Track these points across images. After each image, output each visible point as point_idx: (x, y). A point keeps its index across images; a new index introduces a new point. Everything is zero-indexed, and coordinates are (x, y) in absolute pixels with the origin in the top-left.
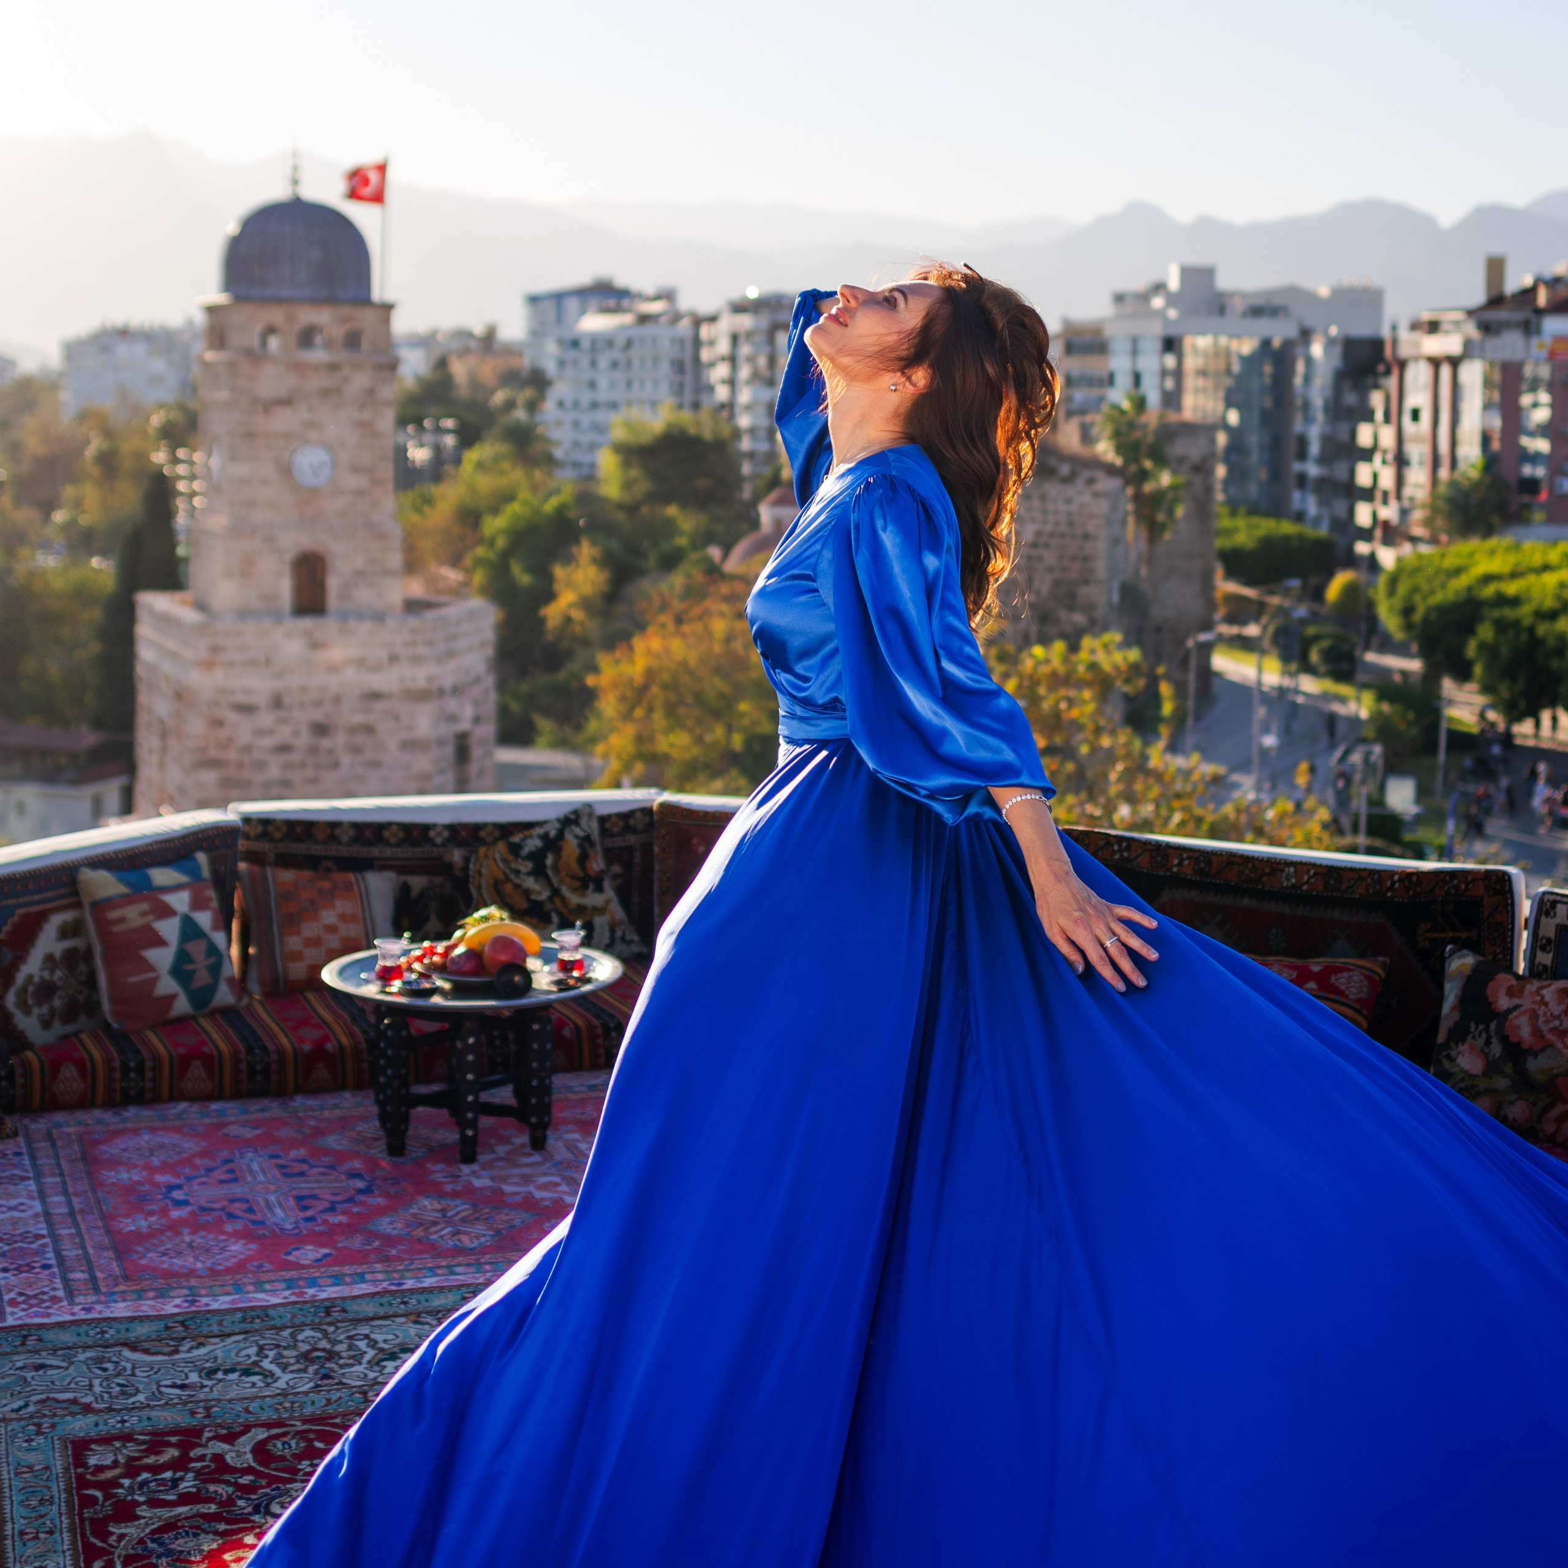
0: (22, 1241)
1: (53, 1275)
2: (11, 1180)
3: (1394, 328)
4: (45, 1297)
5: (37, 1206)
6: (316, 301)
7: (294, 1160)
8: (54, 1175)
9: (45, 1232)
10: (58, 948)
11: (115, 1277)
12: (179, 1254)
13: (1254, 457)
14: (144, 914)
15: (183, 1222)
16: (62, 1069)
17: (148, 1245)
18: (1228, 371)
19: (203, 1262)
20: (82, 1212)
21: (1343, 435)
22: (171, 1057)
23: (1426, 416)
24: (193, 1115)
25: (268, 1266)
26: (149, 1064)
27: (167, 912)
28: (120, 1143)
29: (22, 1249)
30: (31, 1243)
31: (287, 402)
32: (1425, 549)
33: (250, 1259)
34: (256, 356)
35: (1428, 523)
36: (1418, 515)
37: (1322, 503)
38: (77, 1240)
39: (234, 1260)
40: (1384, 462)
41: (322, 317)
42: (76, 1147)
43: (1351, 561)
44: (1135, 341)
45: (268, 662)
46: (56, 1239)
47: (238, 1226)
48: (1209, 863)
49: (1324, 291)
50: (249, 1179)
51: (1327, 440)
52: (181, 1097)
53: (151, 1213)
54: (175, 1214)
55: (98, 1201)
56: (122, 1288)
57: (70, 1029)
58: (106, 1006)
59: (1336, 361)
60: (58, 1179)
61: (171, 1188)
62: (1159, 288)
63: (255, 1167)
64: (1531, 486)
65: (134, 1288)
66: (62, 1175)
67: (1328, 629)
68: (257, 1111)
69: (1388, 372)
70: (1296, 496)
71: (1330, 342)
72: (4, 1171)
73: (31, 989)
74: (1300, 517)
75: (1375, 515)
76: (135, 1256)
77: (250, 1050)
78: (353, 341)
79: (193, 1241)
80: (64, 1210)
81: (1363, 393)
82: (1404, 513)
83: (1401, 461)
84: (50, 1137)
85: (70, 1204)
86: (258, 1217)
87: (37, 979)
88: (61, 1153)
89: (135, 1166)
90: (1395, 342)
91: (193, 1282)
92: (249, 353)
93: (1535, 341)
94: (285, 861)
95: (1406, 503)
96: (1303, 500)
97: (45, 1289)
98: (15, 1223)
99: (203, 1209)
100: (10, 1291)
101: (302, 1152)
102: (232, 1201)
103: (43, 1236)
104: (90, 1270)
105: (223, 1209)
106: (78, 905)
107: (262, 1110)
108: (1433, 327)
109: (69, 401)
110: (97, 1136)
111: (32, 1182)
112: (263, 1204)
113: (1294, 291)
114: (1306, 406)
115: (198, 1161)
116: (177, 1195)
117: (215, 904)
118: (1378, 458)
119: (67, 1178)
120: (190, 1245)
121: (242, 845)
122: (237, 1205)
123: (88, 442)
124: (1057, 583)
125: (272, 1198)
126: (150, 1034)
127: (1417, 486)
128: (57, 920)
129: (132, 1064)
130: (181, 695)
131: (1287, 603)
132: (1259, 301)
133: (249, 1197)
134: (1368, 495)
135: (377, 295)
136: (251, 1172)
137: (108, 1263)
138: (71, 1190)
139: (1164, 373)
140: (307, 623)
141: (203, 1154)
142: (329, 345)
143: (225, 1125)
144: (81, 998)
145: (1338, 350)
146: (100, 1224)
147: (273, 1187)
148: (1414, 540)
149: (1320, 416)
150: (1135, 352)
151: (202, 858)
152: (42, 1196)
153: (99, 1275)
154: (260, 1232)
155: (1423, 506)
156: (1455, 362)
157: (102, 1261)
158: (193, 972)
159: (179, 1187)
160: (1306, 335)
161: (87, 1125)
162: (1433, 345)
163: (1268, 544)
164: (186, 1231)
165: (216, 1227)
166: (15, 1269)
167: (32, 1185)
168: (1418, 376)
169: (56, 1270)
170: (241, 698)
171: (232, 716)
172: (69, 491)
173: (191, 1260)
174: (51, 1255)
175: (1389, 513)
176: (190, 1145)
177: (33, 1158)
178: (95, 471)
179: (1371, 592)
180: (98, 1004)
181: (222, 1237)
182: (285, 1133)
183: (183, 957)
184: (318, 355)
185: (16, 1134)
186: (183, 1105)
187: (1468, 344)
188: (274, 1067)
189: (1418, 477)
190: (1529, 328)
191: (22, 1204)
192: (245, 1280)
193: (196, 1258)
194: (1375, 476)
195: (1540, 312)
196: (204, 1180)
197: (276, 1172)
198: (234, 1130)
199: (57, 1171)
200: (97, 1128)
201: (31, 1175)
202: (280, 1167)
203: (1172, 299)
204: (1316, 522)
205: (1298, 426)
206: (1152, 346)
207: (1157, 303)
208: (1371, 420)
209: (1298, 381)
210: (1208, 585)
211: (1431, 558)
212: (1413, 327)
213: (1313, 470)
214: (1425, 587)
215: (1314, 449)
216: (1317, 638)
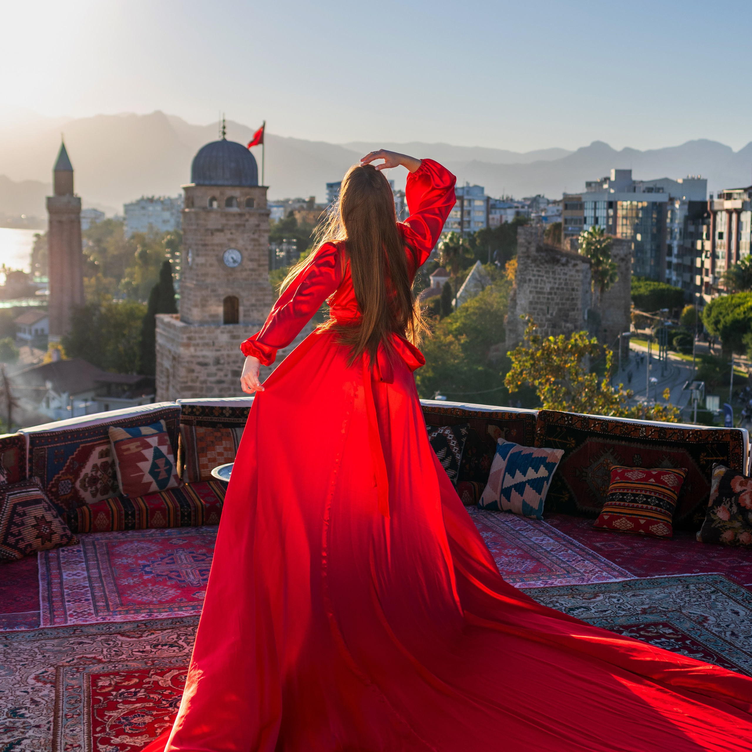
0: (77, 589)
1: (90, 603)
2: (75, 563)
3: (711, 197)
4: (85, 613)
5: (85, 574)
6: (233, 186)
7: (200, 554)
8: (94, 561)
9: (88, 585)
10: (99, 462)
11: (117, 605)
12: (146, 594)
13: (649, 255)
14: (137, 447)
15: (149, 581)
16: (99, 514)
17: (133, 591)
18: (637, 217)
19: (156, 598)
20: (105, 576)
21: (688, 245)
22: (147, 510)
23: (725, 236)
24: (157, 535)
25: (185, 600)
26: (137, 512)
27: (148, 446)
28: (124, 547)
29: (77, 592)
30: (81, 589)
31: (221, 230)
32: (725, 295)
33: (177, 597)
34: (207, 210)
35: (726, 284)
36: (722, 280)
37: (679, 275)
38: (102, 589)
39: (170, 597)
40: (707, 257)
41: (236, 193)
42: (105, 548)
43: (691, 300)
44: (595, 203)
45: (214, 343)
46: (92, 588)
47: (173, 582)
48: (607, 426)
49: (680, 181)
50: (180, 562)
51: (680, 247)
52: (152, 527)
53: (135, 577)
54: (146, 577)
55: (112, 571)
56: (119, 609)
57: (105, 497)
58: (121, 487)
59: (685, 212)
60: (96, 562)
61: (145, 566)
62: (606, 179)
63: (183, 557)
65: (125, 609)
66: (97, 560)
67: (681, 330)
68: (185, 533)
69: (709, 217)
70: (667, 271)
71: (683, 203)
72: (72, 559)
73: (87, 479)
74: (668, 281)
75: (702, 280)
76: (127, 595)
77: (182, 506)
78: (249, 203)
79: (152, 589)
80: (97, 575)
81: (698, 226)
82: (715, 279)
83: (714, 256)
84: (93, 544)
85: (100, 573)
86: (182, 579)
87: (90, 475)
88: (98, 551)
89: (130, 557)
90: (712, 203)
91: (151, 607)
92: (204, 208)
94: (200, 424)
95: (716, 275)
96: (670, 273)
97: (86, 610)
98: (75, 581)
99: (158, 575)
100: (70, 610)
101: (204, 551)
102: (171, 572)
103: (87, 587)
104: (107, 601)
105: (167, 575)
106: (109, 442)
107: (188, 533)
108: (729, 196)
109: (128, 230)
110: (114, 544)
111: (84, 563)
112: (185, 573)
113: (666, 181)
114: (672, 231)
115: (158, 555)
116: (147, 569)
117: (169, 443)
118: (703, 255)
119: (100, 562)
120: (151, 591)
121: (181, 417)
122: (173, 573)
123: (136, 249)
124: (560, 310)
125: (189, 571)
126: (140, 499)
127: (721, 267)
128: (98, 449)
129: (130, 513)
130: (176, 359)
131: (662, 319)
132: (651, 186)
133: (179, 570)
134: (699, 271)
135: (260, 184)
136: (181, 559)
137: (114, 598)
138: (101, 567)
139: (608, 217)
140: (230, 327)
141: (160, 552)
142: (239, 205)
143: (171, 539)
144: (110, 484)
145: (686, 207)
146: (112, 581)
147: (190, 566)
148: (719, 291)
149: (678, 236)
150: (595, 208)
151: (163, 422)
152: (88, 569)
153: (110, 603)
154: (183, 585)
155: (724, 276)
156: (739, 212)
157: (112, 598)
158: (159, 472)
159: (149, 566)
160: (672, 200)
161: (110, 539)
162: (728, 204)
163: (655, 293)
164: (150, 585)
165: (164, 583)
166: (73, 601)
167: (84, 565)
168: (722, 219)
169: (91, 601)
170: (201, 360)
171: (197, 368)
172: (128, 270)
173: (151, 597)
174: (90, 595)
175: (708, 279)
176: (154, 548)
177: (85, 553)
178: (139, 262)
179: (700, 314)
180: (117, 486)
181: (166, 587)
182: (197, 542)
183: (154, 466)
184: (235, 210)
185: (78, 543)
186: (153, 530)
187: (744, 204)
188: (193, 513)
189: (721, 263)
191: (79, 573)
192: (174, 606)
193: (153, 596)
194: (703, 263)
196: (160, 562)
197: (191, 559)
198: (174, 541)
199: (95, 559)
200: (115, 540)
201: (84, 560)
202: (193, 557)
203: (612, 185)
204: (676, 283)
205: (668, 241)
206: (602, 205)
207: (606, 186)
208: (702, 239)
209: (668, 221)
210: (627, 311)
211: (727, 299)
212: (720, 196)
213: (675, 260)
214: (724, 311)
215: (675, 251)
216: (676, 334)
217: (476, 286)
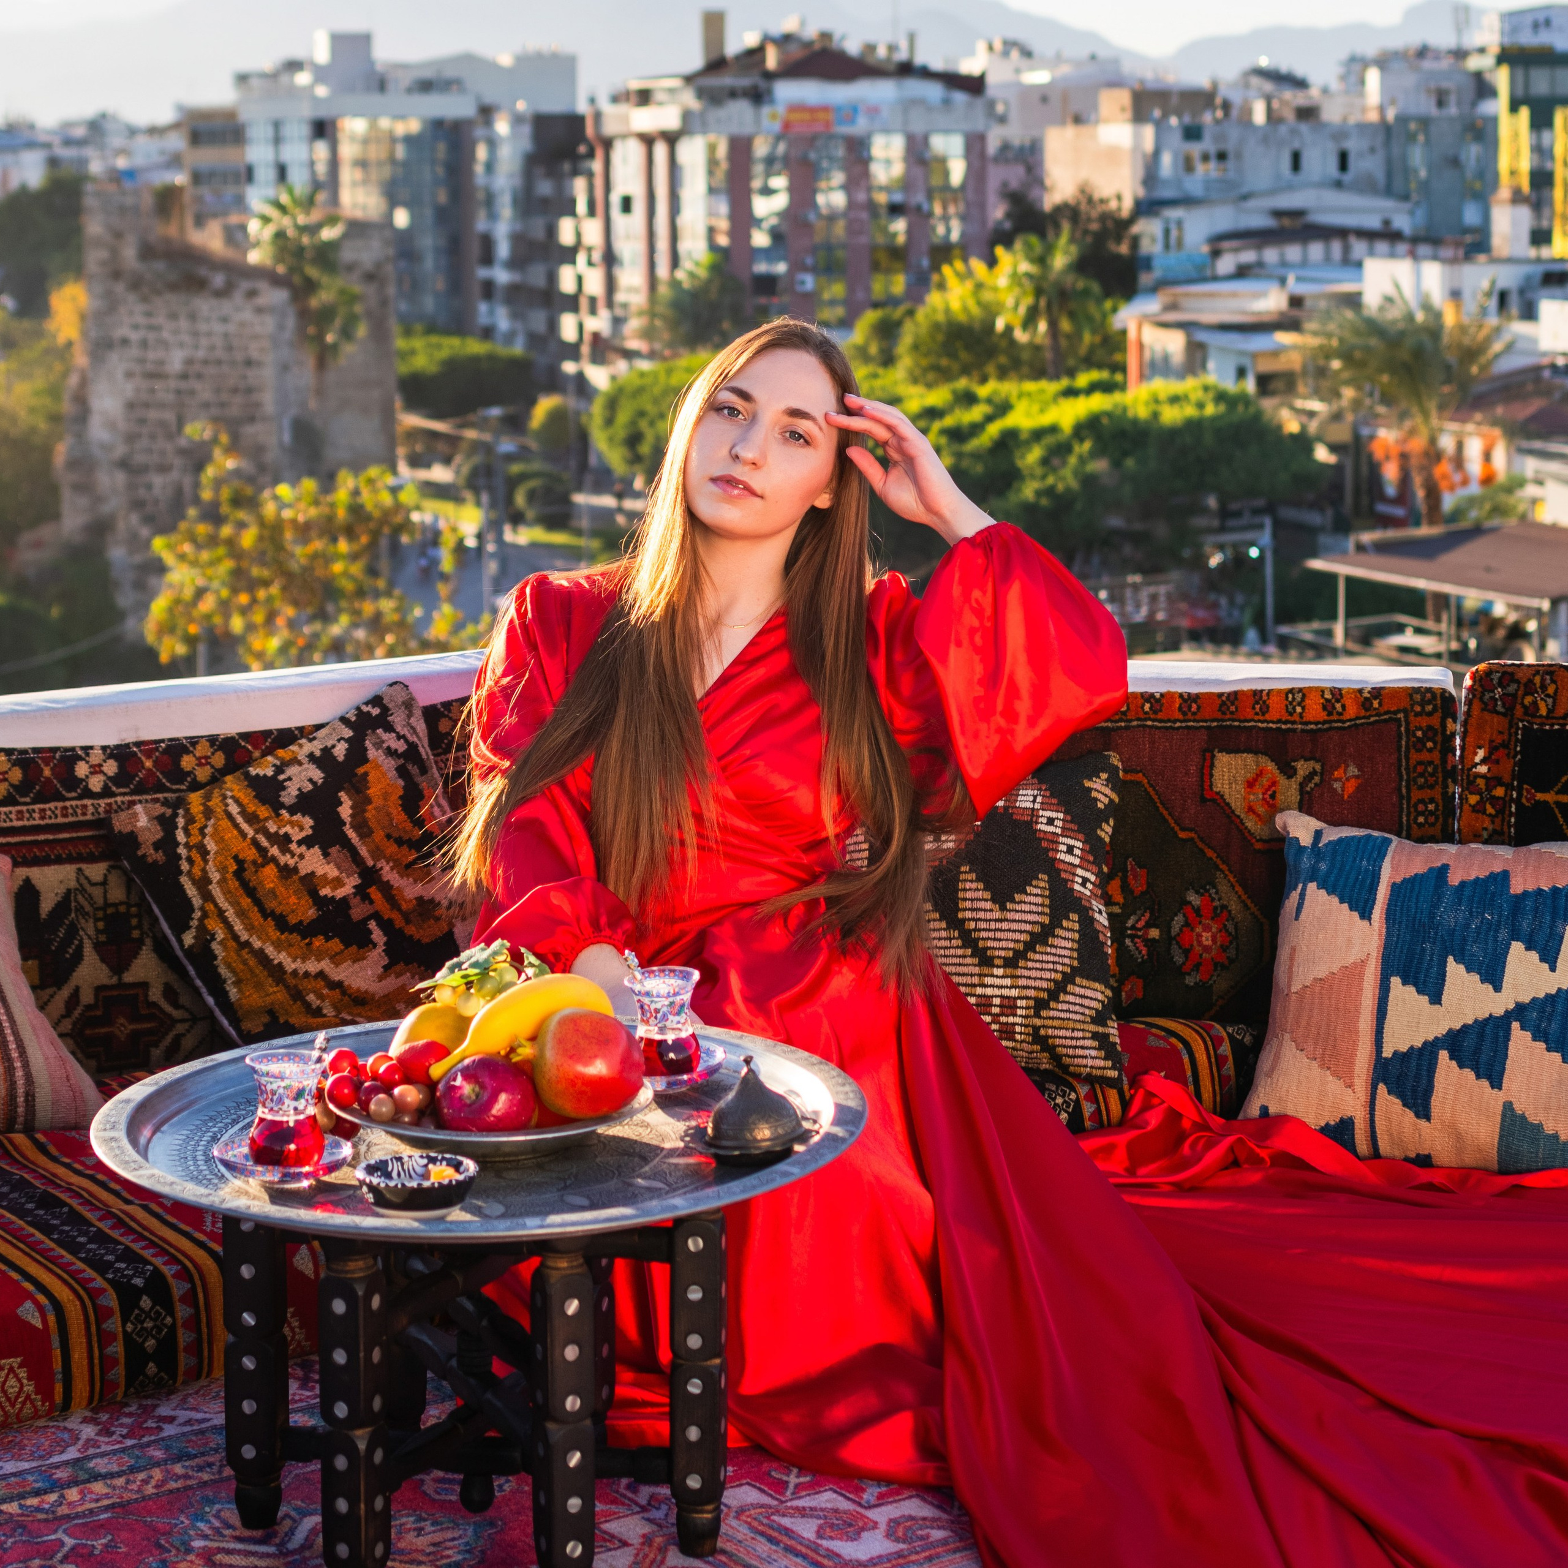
3: (592, 101)
13: (429, 263)
18: (392, 160)
21: (538, 231)
23: (639, 207)
32: (644, 365)
35: (647, 334)
36: (634, 324)
37: (515, 316)
40: (590, 263)
43: (554, 382)
44: (277, 125)
49: (505, 60)
51: (518, 239)
59: (526, 144)
62: (303, 61)
64: (767, 284)
67: (536, 466)
69: (591, 155)
70: (483, 307)
71: (517, 120)
74: (488, 333)
75: (581, 327)
81: (560, 180)
82: (617, 322)
83: (610, 259)
90: (598, 116)
93: (766, 110)
95: (619, 312)
96: (491, 313)
108: (644, 97)
113: (469, 59)
114: (490, 199)
118: (581, 258)
127: (631, 290)
131: (487, 437)
132: (428, 74)
134: (572, 303)
139: (313, 162)
145: (526, 130)
148: (629, 355)
149: (506, 210)
150: (277, 140)
155: (640, 313)
156: (671, 139)
160: (486, 112)
162: (645, 119)
163: (453, 366)
168: (627, 159)
175: (599, 323)
179: (584, 419)
187: (687, 116)
189: (631, 278)
190: (758, 97)
194: (580, 279)
195: (770, 76)
203: (321, 74)
204: (509, 338)
205: (481, 225)
206: (297, 131)
207: (303, 78)
208: (572, 213)
209: (479, 169)
210: (388, 419)
211: (655, 374)
212: (615, 99)
213: (502, 276)
214: (650, 408)
215: (503, 250)
216: (523, 477)
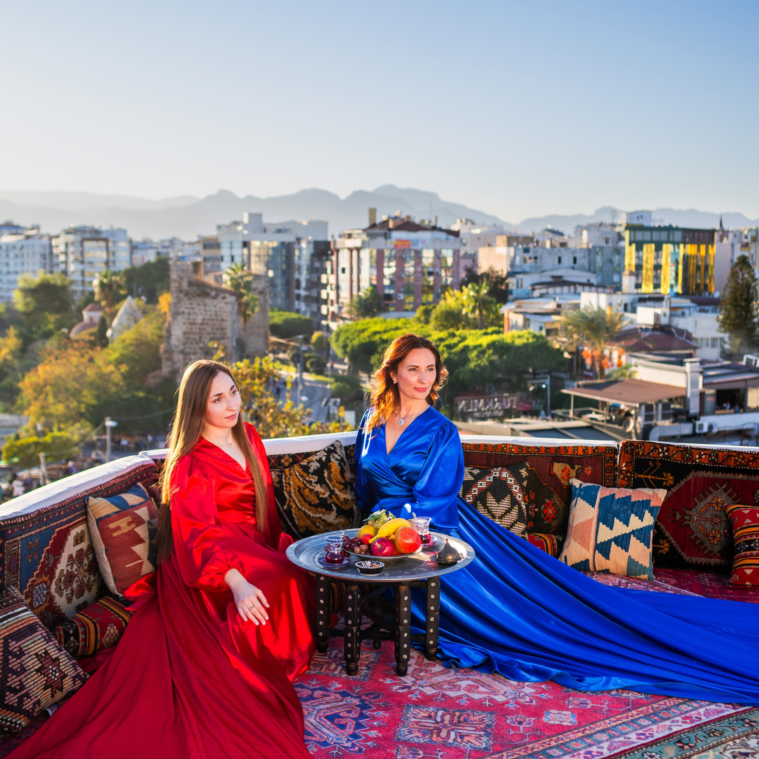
3: (333, 237)
13: (279, 288)
18: (268, 255)
21: (315, 279)
23: (348, 271)
32: (348, 322)
35: (350, 312)
36: (345, 309)
37: (307, 305)
40: (331, 289)
43: (319, 327)
44: (231, 243)
49: (305, 223)
51: (308, 281)
59: (311, 250)
62: (240, 222)
64: (389, 297)
67: (313, 354)
69: (332, 254)
70: (296, 303)
71: (309, 243)
74: (298, 311)
75: (328, 310)
81: (322, 262)
82: (340, 308)
83: (338, 287)
90: (335, 242)
93: (389, 241)
95: (340, 305)
96: (299, 304)
108: (350, 236)
113: (293, 223)
114: (299, 268)
118: (329, 287)
124: (211, 339)
127: (345, 298)
131: (298, 345)
132: (280, 227)
134: (325, 302)
139: (243, 256)
145: (312, 246)
148: (343, 319)
149: (304, 272)
150: (231, 248)
155: (348, 306)
156: (358, 250)
160: (299, 240)
162: (350, 243)
163: (287, 322)
168: (344, 256)
175: (334, 309)
179: (329, 339)
187: (363, 242)
189: (345, 294)
190: (386, 236)
194: (328, 294)
195: (390, 230)
203: (246, 227)
204: (305, 313)
205: (296, 276)
206: (238, 245)
207: (240, 228)
208: (326, 273)
209: (296, 258)
210: (266, 338)
211: (352, 325)
212: (340, 236)
213: (303, 293)
214: (351, 337)
215: (303, 284)
216: (309, 358)
217: (129, 319)
